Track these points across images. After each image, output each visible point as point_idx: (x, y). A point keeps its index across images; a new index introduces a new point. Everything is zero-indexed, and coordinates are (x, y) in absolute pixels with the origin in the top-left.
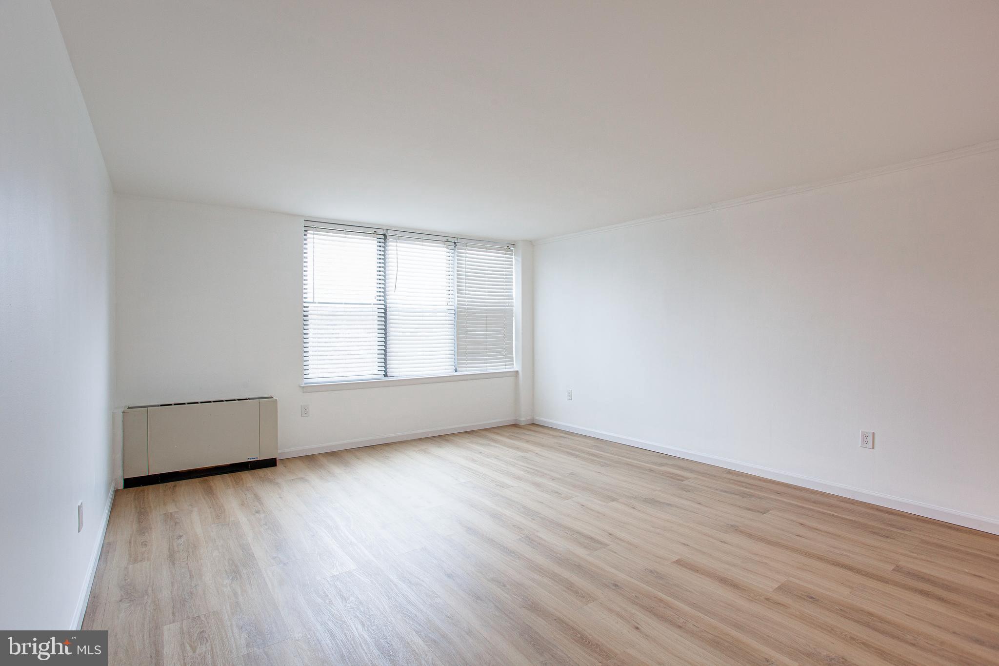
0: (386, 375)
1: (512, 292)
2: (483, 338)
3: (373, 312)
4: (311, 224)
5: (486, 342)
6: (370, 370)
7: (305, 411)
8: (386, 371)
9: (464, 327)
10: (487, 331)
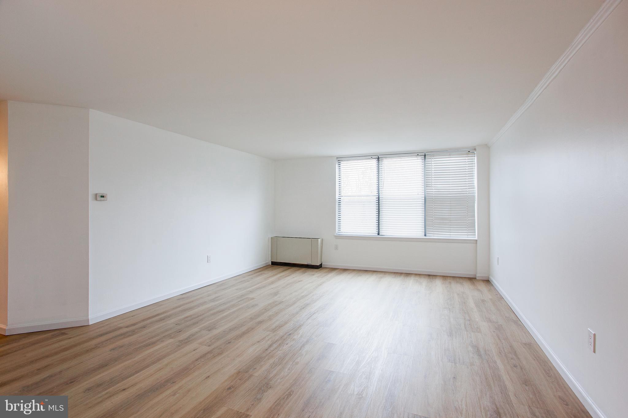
0: (379, 234)
1: (473, 183)
2: (448, 215)
3: (375, 199)
4: (340, 159)
5: (451, 218)
6: (371, 231)
7: (336, 248)
8: (379, 231)
9: (432, 208)
10: (451, 211)
